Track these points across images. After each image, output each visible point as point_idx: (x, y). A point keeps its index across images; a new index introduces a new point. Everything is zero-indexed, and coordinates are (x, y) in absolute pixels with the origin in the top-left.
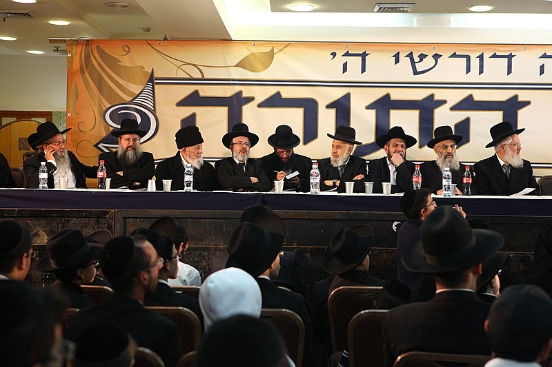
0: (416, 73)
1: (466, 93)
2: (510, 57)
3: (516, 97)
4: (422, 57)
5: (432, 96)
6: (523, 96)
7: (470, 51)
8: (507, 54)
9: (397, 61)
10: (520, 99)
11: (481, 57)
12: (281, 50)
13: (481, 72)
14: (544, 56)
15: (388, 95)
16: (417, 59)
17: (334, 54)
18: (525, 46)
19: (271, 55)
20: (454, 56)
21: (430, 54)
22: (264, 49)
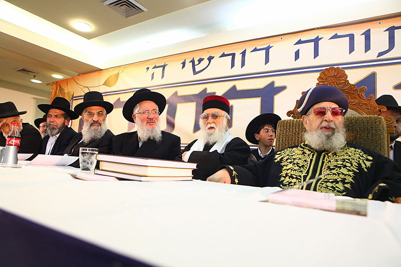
0: (195, 73)
1: (230, 85)
2: (267, 50)
3: (273, 83)
4: (200, 60)
6: (279, 82)
7: (236, 49)
8: (265, 46)
9: (183, 67)
10: (276, 85)
12: (122, 71)
14: (300, 42)
17: (148, 68)
18: (281, 37)
19: (117, 75)
20: (223, 55)
21: (206, 57)
22: (116, 72)
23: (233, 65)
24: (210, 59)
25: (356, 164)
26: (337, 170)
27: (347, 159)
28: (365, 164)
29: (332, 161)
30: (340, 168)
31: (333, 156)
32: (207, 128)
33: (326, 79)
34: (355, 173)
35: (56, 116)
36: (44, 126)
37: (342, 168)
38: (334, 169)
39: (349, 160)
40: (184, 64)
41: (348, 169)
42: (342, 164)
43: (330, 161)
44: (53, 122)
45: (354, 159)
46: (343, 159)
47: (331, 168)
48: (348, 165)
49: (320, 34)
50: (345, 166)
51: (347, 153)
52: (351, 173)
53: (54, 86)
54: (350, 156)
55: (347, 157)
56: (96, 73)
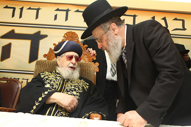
1: (10, 29)
2: (38, 10)
3: (39, 32)
7: (16, 5)
8: (37, 8)
10: (42, 33)
11: (22, 9)
14: (58, 10)
18: (47, 4)
20: (6, 7)
23: (13, 16)
25: (81, 88)
26: (71, 92)
27: (77, 86)
28: (86, 86)
29: (69, 86)
30: (72, 91)
31: (70, 83)
33: (67, 38)
34: (80, 93)
37: (74, 91)
38: (69, 91)
39: (78, 86)
41: (77, 92)
42: (74, 89)
43: (68, 86)
45: (80, 86)
46: (75, 85)
47: (68, 90)
48: (77, 89)
49: (70, 7)
50: (75, 90)
51: (77, 82)
52: (78, 94)
54: (78, 84)
55: (77, 84)
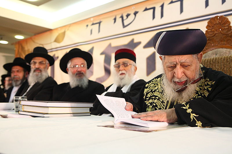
0: (124, 26)
4: (128, 16)
5: (133, 40)
7: (156, 3)
9: (115, 22)
11: (162, 6)
13: (162, 16)
15: (110, 45)
16: (125, 17)
17: (87, 26)
20: (146, 9)
21: (132, 13)
22: (63, 31)
23: (154, 17)
24: (136, 13)
32: (119, 74)
33: (213, 27)
35: (18, 71)
36: (9, 80)
40: (115, 19)
44: (16, 76)
53: (17, 46)
56: (48, 33)
